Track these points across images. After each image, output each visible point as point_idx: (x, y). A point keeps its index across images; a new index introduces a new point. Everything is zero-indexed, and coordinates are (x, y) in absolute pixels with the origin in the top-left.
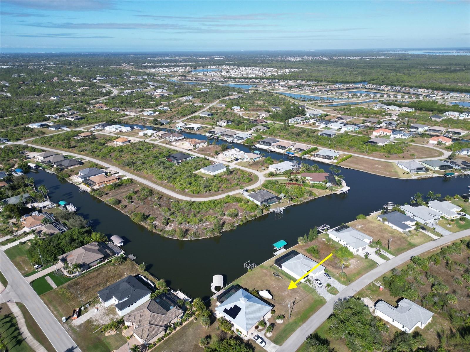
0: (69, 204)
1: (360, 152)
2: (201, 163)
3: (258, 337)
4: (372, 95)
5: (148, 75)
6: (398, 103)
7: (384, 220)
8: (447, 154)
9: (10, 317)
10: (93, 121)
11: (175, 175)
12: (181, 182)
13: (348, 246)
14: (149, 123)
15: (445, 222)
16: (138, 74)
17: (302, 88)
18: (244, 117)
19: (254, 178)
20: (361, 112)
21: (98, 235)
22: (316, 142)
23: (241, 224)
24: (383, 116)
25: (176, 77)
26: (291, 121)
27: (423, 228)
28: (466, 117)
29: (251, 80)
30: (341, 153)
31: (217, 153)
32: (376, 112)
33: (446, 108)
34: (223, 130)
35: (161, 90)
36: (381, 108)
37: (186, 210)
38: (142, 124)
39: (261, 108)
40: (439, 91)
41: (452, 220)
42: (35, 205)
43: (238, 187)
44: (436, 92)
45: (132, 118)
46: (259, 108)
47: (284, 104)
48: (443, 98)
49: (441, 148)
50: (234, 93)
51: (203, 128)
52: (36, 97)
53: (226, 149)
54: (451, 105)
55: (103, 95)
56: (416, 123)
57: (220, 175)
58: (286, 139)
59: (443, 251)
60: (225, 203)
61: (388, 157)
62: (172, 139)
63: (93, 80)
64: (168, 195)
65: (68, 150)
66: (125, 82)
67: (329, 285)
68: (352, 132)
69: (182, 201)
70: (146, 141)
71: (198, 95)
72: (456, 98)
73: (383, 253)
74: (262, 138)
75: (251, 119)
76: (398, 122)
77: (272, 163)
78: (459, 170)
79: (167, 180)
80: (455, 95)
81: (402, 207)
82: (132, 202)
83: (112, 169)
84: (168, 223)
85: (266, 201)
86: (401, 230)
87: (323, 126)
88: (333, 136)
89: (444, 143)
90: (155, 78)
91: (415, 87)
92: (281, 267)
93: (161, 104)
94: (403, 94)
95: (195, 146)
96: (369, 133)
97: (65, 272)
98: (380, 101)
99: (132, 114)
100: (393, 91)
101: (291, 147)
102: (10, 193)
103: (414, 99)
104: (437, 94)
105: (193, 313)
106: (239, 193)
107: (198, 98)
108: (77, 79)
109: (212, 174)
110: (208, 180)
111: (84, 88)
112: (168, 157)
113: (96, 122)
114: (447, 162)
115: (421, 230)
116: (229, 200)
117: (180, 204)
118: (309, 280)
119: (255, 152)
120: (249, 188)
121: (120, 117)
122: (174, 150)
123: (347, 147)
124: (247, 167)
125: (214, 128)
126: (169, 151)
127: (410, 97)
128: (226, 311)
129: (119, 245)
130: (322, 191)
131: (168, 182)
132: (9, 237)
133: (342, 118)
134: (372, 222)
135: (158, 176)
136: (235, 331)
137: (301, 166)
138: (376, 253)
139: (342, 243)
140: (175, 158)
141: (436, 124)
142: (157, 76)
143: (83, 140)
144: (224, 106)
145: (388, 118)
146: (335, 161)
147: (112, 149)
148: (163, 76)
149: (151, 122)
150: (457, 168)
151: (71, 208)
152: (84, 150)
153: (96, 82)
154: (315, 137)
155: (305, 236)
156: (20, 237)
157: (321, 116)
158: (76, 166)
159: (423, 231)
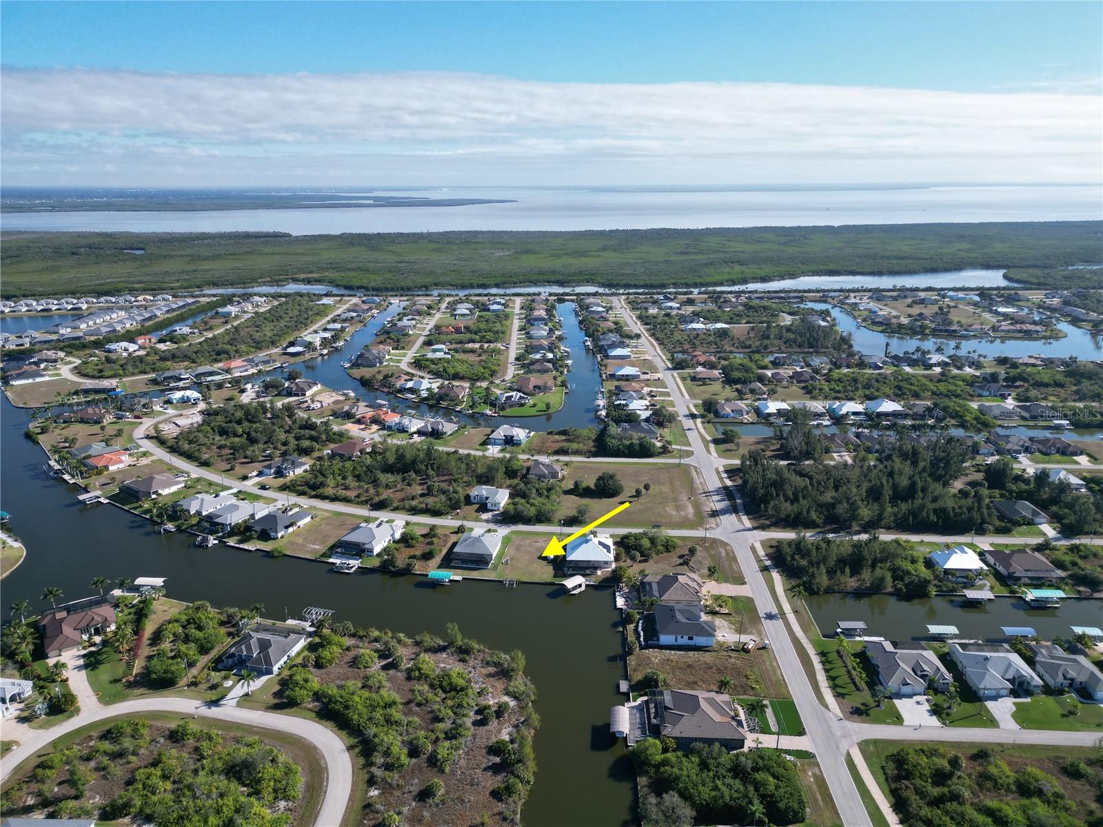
9: (836, 692)
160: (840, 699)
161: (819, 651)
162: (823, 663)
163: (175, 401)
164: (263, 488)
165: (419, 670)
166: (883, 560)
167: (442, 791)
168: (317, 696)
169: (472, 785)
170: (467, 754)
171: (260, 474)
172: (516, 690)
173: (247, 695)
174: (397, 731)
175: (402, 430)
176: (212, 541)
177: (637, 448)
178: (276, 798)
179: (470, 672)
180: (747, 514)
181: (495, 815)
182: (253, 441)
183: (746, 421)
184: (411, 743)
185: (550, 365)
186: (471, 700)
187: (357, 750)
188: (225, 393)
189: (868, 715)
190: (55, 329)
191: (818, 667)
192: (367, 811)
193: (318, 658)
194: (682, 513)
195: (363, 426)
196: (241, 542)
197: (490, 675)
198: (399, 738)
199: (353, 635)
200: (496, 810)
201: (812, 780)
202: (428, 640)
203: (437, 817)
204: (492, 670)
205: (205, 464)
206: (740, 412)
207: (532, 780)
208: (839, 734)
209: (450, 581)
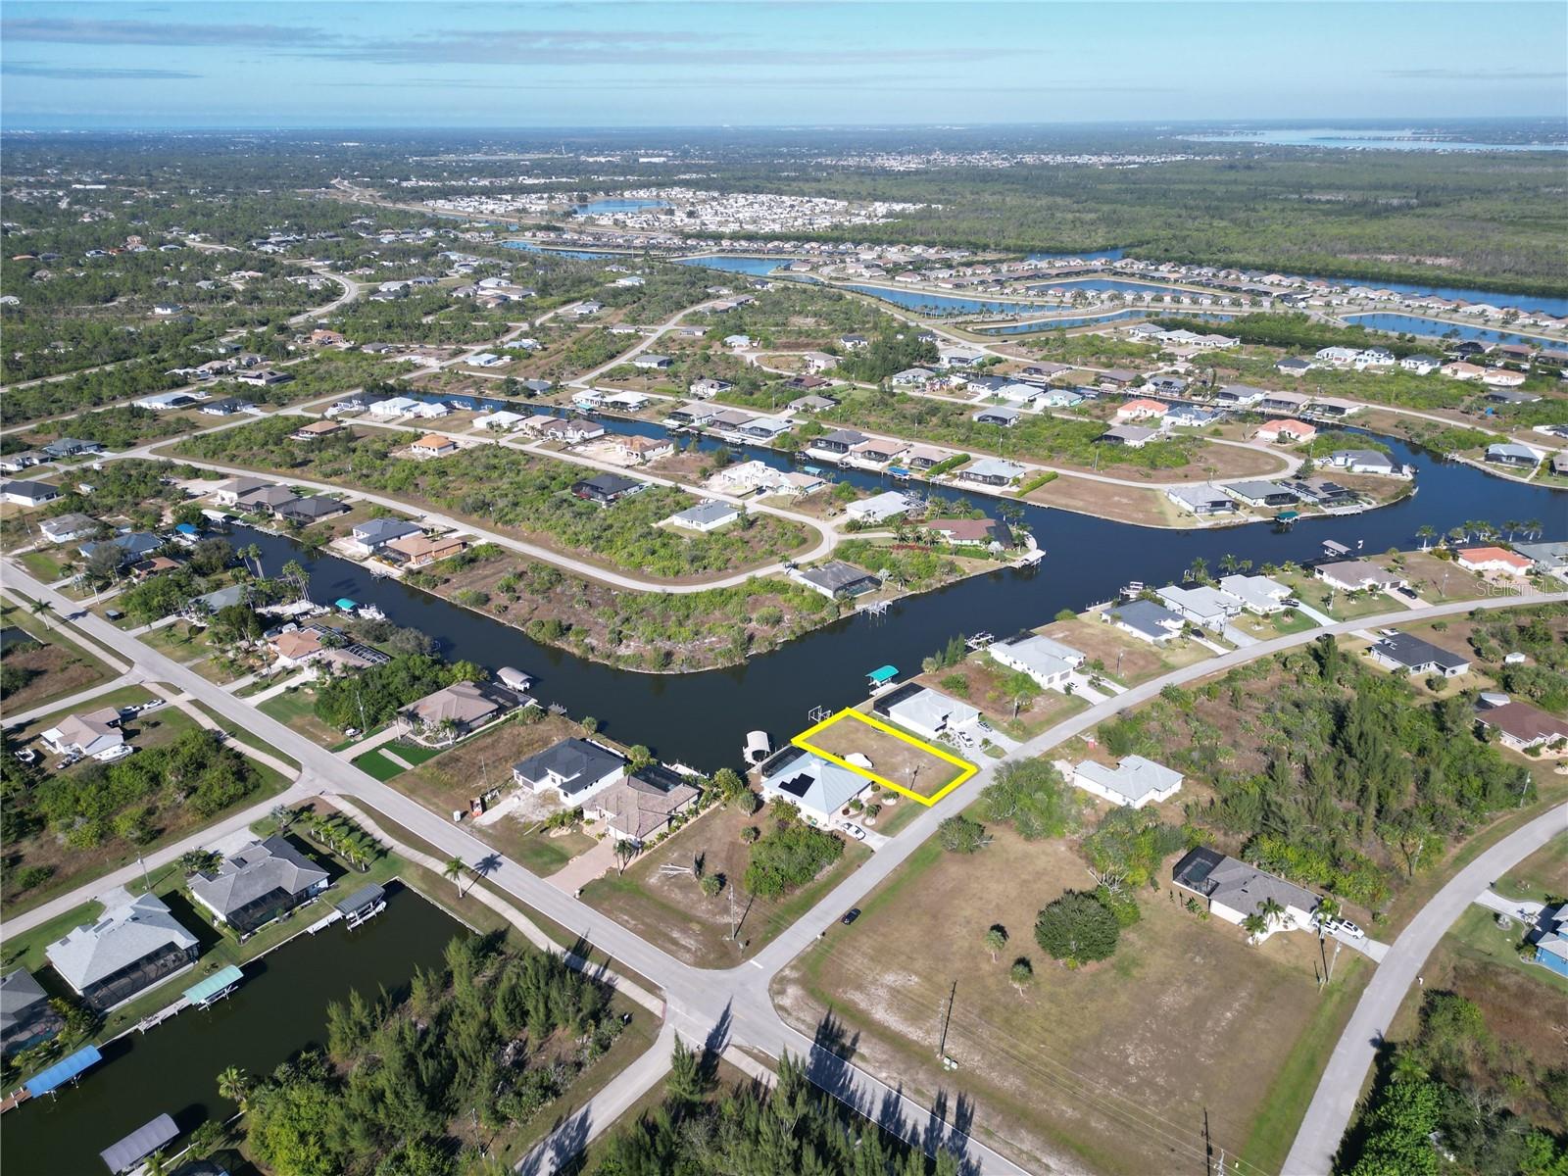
0: (362, 607)
1: (1079, 464)
2: (668, 501)
3: (850, 825)
4: (1129, 297)
5: (435, 223)
6: (1200, 321)
7: (1116, 618)
8: (1295, 463)
9: (341, 817)
10: (326, 386)
11: (609, 533)
12: (630, 549)
13: (1030, 673)
14: (491, 389)
15: (1253, 619)
16: (403, 221)
17: (927, 273)
18: (765, 369)
19: (810, 538)
20: (1095, 350)
21: (469, 667)
22: (965, 441)
23: (793, 638)
24: (1152, 361)
25: (528, 234)
26: (897, 381)
27: (1198, 634)
28: (1375, 363)
29: (770, 246)
30: (1030, 467)
31: (706, 474)
32: (1135, 350)
33: (1328, 335)
34: (714, 408)
35: (496, 280)
36: (1150, 339)
37: (656, 611)
38: (472, 392)
39: (810, 340)
40: (1321, 282)
41: (1266, 616)
42: (276, 609)
43: (774, 558)
44: (1311, 286)
45: (436, 377)
46: (803, 340)
47: (875, 328)
48: (1328, 304)
49: (1285, 451)
50: (725, 291)
51: (652, 403)
52: (107, 309)
53: (726, 462)
54: (1343, 325)
55: (317, 299)
56: (1236, 381)
57: (723, 531)
58: (888, 432)
59: (1232, 675)
60: (750, 594)
61: (1147, 477)
62: (574, 436)
63: (259, 244)
64: (601, 581)
65: (289, 471)
66: (369, 252)
67: (986, 742)
68: (1064, 408)
69: (642, 593)
70: (503, 442)
71: (614, 298)
72: (1364, 302)
73: (1106, 683)
74: (820, 431)
75: (786, 373)
76: (1190, 379)
77: (853, 498)
78: (1314, 504)
79: (590, 548)
80: (1362, 295)
81: (1159, 591)
82: (519, 598)
83: (436, 520)
84: (621, 641)
85: (844, 587)
86: (1149, 638)
87: (985, 392)
88: (1013, 421)
89: (1293, 436)
90: (460, 235)
91: (1257, 268)
92: (887, 713)
93: (508, 330)
94: (1218, 292)
95: (643, 456)
96: (1107, 411)
97: (420, 740)
98: (1149, 315)
99: (433, 364)
100: (1192, 283)
101: (900, 455)
102: (200, 582)
103: (1246, 310)
104: (1315, 291)
105: (716, 796)
106: (779, 573)
107: (617, 306)
108: (205, 240)
109: (704, 528)
110: (695, 543)
111: (243, 273)
112: (578, 487)
113: (333, 390)
114: (1288, 485)
115: (1193, 637)
116: (755, 587)
117: (639, 600)
118: (947, 736)
119: (807, 468)
120: (801, 560)
121: (399, 373)
122: (587, 469)
123: (1046, 453)
124: (790, 510)
125: (685, 404)
126: (575, 470)
127: (1236, 303)
128: (783, 785)
129: (521, 687)
130: (977, 562)
131: (594, 550)
132: (250, 679)
133: (1038, 371)
134: (1089, 626)
135: (566, 537)
136: (805, 819)
137: (927, 504)
138: (1091, 683)
139: (1019, 667)
140: (595, 489)
141: (1290, 384)
142: (468, 230)
143: (321, 442)
144: (699, 334)
145: (1165, 367)
146: (1015, 489)
147: (417, 468)
148: (485, 230)
149: (498, 388)
150: (1310, 499)
151: (370, 614)
152: (336, 473)
153: (275, 252)
154: (963, 425)
155: (938, 655)
156: (277, 678)
157: (982, 365)
158: (334, 515)
159: (1199, 640)
160: (332, 812)
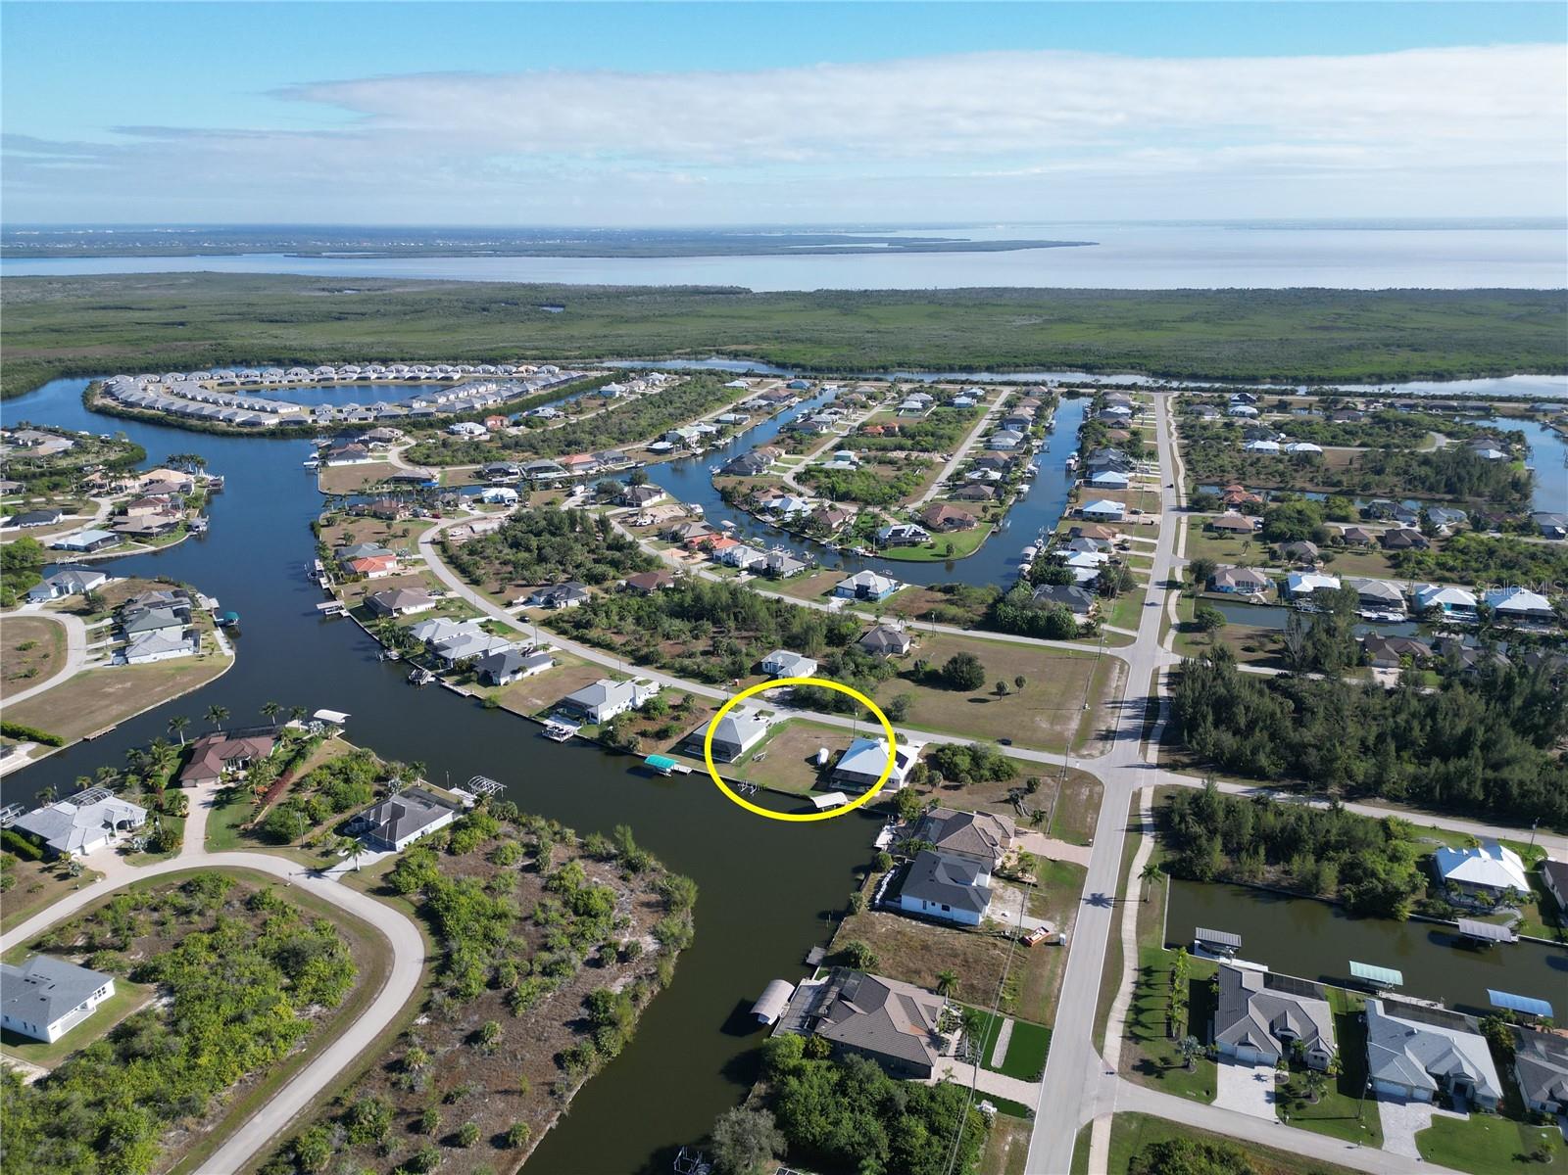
9: (1131, 1032)
160: (1131, 1043)
161: (1143, 966)
162: (1138, 984)
163: (486, 501)
164: (522, 620)
165: (561, 878)
166: (1339, 847)
167: (498, 1038)
168: (428, 888)
169: (539, 1040)
170: (556, 999)
171: (527, 602)
172: (665, 930)
173: (355, 870)
174: (488, 951)
175: (731, 563)
176: (429, 677)
177: (1042, 623)
178: (311, 1000)
179: (623, 896)
180: (1161, 743)
181: (544, 1084)
182: (542, 559)
183: (1254, 601)
184: (497, 969)
185: (990, 490)
186: (600, 930)
187: (435, 964)
188: (548, 495)
189: (1160, 1076)
190: (408, 402)
191: (1127, 987)
192: (401, 1040)
193: (452, 841)
194: (1058, 728)
195: (687, 554)
196: (458, 683)
197: (648, 905)
198: (488, 960)
199: (514, 821)
200: (549, 1079)
201: (1007, 1148)
202: (598, 843)
203: (473, 1069)
204: (654, 897)
205: (475, 582)
206: (1250, 586)
207: (616, 1052)
208: (1094, 1093)
209: (674, 771)
